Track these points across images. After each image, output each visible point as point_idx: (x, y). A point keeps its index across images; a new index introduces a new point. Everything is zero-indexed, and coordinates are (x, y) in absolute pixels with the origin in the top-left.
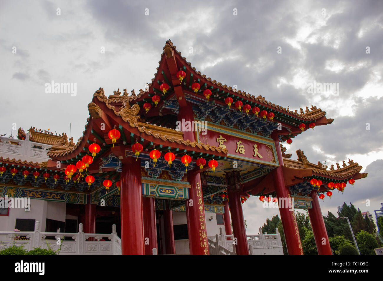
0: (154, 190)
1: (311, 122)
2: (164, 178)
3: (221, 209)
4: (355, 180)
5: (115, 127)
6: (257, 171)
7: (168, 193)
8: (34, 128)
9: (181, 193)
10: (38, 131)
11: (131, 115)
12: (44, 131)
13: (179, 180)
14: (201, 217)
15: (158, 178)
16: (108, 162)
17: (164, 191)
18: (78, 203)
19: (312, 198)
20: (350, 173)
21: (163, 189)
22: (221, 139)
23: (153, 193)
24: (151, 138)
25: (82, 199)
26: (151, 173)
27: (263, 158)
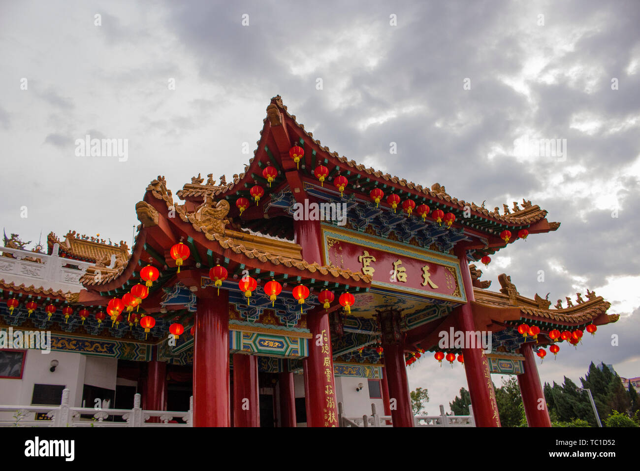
0: (250, 342)
1: (521, 228)
2: (267, 321)
3: (376, 372)
4: (597, 326)
5: (181, 240)
6: (431, 310)
7: (272, 347)
8: (74, 232)
9: (296, 347)
10: (81, 238)
11: (215, 218)
12: (90, 238)
13: (292, 326)
14: (327, 387)
15: (256, 322)
16: (174, 296)
17: (266, 344)
18: (137, 360)
19: (524, 356)
20: (588, 313)
21: (264, 341)
22: (367, 258)
23: (248, 347)
24: (241, 258)
25: (143, 353)
26: (245, 313)
27: (438, 288)
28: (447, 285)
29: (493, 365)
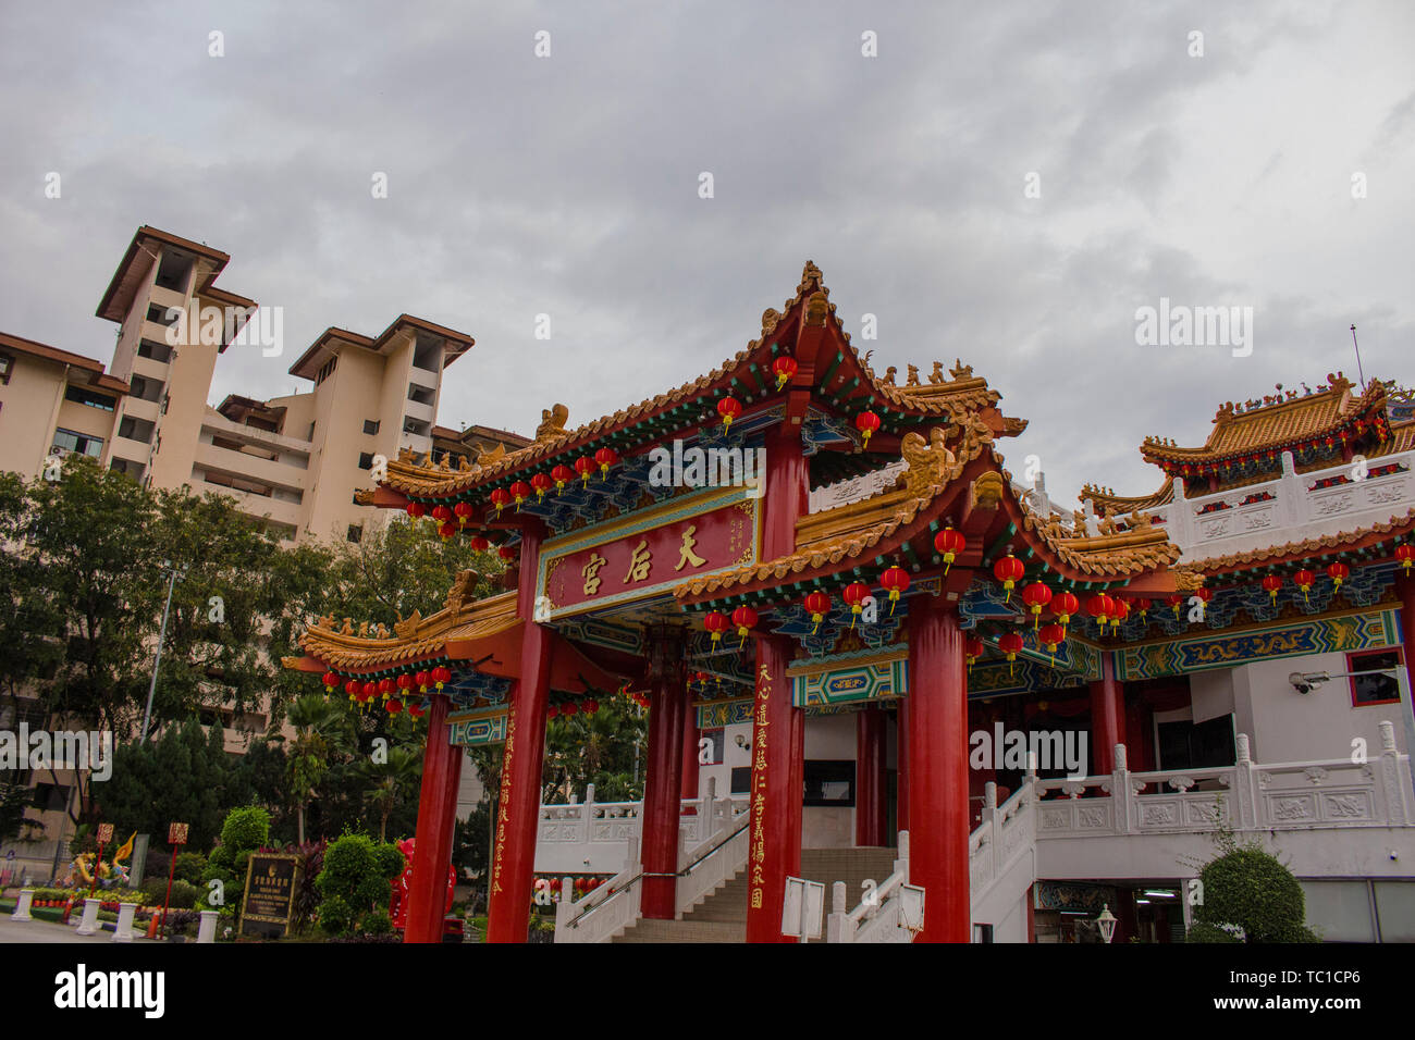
0: (463, 733)
2: (481, 704)
7: (479, 734)
8: (1229, 404)
9: (497, 730)
10: (1245, 411)
12: (1263, 401)
13: (495, 705)
14: (503, 777)
15: (468, 708)
19: (909, 648)
21: (474, 729)
22: (592, 565)
23: (461, 740)
26: (459, 701)
27: (707, 562)
28: (730, 544)
29: (810, 689)
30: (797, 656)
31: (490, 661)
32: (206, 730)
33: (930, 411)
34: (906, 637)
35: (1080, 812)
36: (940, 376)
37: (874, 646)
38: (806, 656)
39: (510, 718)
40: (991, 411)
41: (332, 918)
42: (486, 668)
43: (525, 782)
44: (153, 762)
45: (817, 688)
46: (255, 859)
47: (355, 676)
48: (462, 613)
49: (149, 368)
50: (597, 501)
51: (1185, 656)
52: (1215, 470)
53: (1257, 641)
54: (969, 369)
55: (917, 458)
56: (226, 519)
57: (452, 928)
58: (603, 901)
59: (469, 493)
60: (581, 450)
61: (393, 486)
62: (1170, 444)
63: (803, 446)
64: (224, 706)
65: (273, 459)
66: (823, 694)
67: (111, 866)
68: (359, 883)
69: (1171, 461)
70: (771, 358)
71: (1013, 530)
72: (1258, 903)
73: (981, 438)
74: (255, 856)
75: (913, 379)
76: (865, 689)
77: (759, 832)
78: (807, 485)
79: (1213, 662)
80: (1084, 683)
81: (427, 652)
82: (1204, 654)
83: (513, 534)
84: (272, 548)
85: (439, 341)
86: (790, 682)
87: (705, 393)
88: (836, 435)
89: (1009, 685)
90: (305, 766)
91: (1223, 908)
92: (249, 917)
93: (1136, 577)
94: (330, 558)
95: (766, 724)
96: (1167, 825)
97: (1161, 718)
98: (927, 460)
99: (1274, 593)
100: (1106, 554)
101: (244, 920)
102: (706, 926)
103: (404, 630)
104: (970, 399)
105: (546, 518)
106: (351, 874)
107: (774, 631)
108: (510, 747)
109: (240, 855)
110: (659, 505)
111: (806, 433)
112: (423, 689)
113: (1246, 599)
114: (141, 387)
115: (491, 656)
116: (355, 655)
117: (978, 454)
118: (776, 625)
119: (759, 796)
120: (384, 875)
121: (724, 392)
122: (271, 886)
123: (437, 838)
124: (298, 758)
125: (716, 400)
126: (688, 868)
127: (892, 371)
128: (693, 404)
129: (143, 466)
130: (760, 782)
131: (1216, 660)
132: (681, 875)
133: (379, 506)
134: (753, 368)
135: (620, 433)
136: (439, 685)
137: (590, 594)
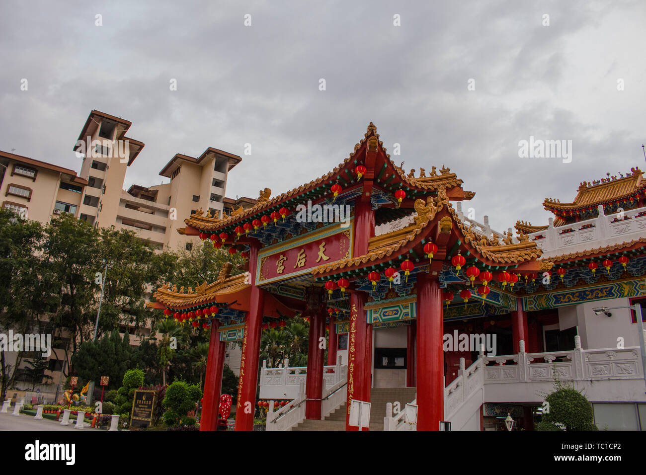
0: (225, 336)
2: (233, 323)
7: (232, 336)
9: (240, 334)
13: (239, 323)
14: (243, 355)
15: (228, 325)
19: (417, 297)
21: (230, 334)
22: (281, 260)
23: (225, 339)
26: (224, 322)
27: (330, 258)
28: (340, 250)
29: (374, 316)
30: (369, 300)
31: (236, 303)
32: (122, 335)
33: (429, 189)
34: (416, 292)
35: (504, 371)
36: (435, 173)
37: (402, 296)
38: (372, 301)
39: (245, 329)
40: (458, 188)
41: (169, 418)
42: (233, 307)
43: (252, 357)
44: (98, 349)
45: (377, 315)
46: (137, 392)
47: (178, 311)
48: (225, 282)
49: (97, 174)
50: (283, 231)
51: (555, 300)
52: (578, 213)
53: (587, 293)
54: (448, 170)
55: (421, 211)
56: (130, 241)
57: (222, 423)
58: (288, 411)
59: (226, 228)
60: (273, 208)
61: (193, 225)
62: (557, 201)
63: (372, 206)
64: (130, 324)
65: (152, 213)
66: (380, 318)
67: (80, 396)
68: (181, 403)
69: (557, 209)
70: (354, 166)
71: (460, 243)
72: (570, 413)
73: (443, 201)
74: (137, 391)
75: (423, 174)
76: (398, 315)
77: (351, 380)
78: (374, 223)
79: (567, 302)
80: (509, 312)
81: (207, 299)
82: (563, 299)
83: (247, 247)
84: (151, 253)
85: (226, 159)
86: (365, 313)
87: (326, 182)
88: (386, 201)
89: (475, 313)
90: (165, 351)
91: (554, 416)
92: (134, 418)
93: (521, 264)
94: (177, 258)
95: (355, 331)
96: (543, 377)
97: (547, 328)
98: (425, 211)
99: (594, 270)
100: (508, 254)
101: (133, 420)
102: (334, 423)
103: (200, 290)
104: (448, 183)
105: (261, 239)
106: (177, 399)
107: (357, 289)
108: (245, 342)
109: (131, 390)
110: (309, 233)
111: (373, 199)
112: (206, 316)
113: (582, 273)
114: (93, 182)
115: (236, 301)
116: (178, 301)
117: (441, 209)
118: (358, 286)
119: (351, 364)
120: (192, 400)
121: (334, 182)
122: (144, 405)
123: (214, 383)
124: (162, 348)
125: (331, 185)
126: (328, 396)
127: (413, 171)
128: (321, 187)
129: (94, 218)
130: (352, 357)
131: (569, 302)
132: (324, 400)
133: (187, 235)
134: (346, 171)
135: (290, 201)
136: (213, 315)
137: (280, 273)
